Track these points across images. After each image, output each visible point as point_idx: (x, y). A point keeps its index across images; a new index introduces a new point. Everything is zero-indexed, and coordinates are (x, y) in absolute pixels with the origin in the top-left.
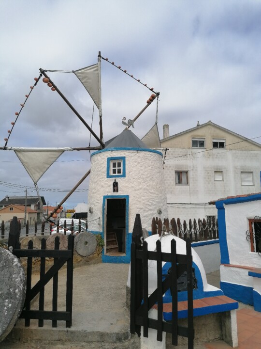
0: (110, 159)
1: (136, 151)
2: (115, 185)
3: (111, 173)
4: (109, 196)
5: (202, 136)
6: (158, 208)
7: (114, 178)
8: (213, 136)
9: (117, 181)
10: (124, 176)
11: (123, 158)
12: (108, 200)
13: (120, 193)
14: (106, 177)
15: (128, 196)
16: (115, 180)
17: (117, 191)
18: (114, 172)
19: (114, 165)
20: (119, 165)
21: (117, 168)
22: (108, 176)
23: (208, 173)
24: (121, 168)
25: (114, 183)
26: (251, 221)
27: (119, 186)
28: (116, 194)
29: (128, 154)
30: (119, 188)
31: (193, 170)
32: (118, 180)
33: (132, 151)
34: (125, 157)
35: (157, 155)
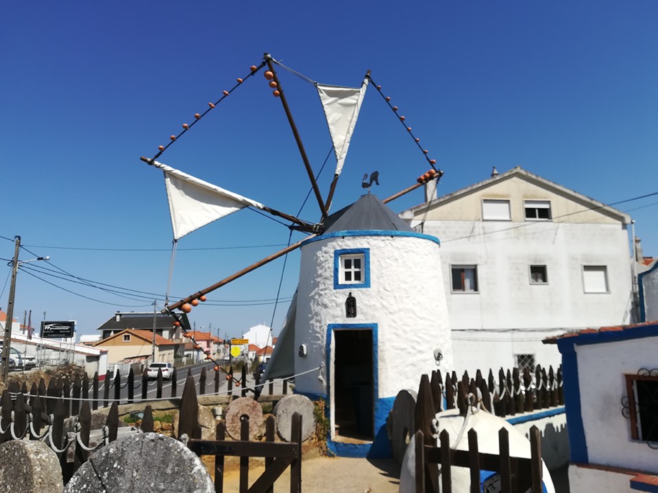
0: (338, 254)
1: (390, 238)
2: (351, 305)
3: (342, 280)
4: (339, 325)
5: (502, 196)
6: (435, 349)
7: (347, 291)
8: (525, 196)
9: (353, 295)
10: (367, 284)
11: (365, 252)
12: (337, 333)
13: (360, 320)
14: (332, 287)
15: (376, 325)
16: (350, 293)
17: (354, 315)
18: (348, 276)
19: (348, 265)
20: (358, 264)
21: (353, 270)
22: (337, 286)
23: (518, 269)
24: (362, 270)
25: (348, 299)
26: (629, 379)
27: (358, 304)
28: (351, 321)
29: (376, 242)
30: (358, 309)
31: (486, 263)
32: (356, 293)
33: (383, 238)
34: (368, 249)
35: (431, 243)
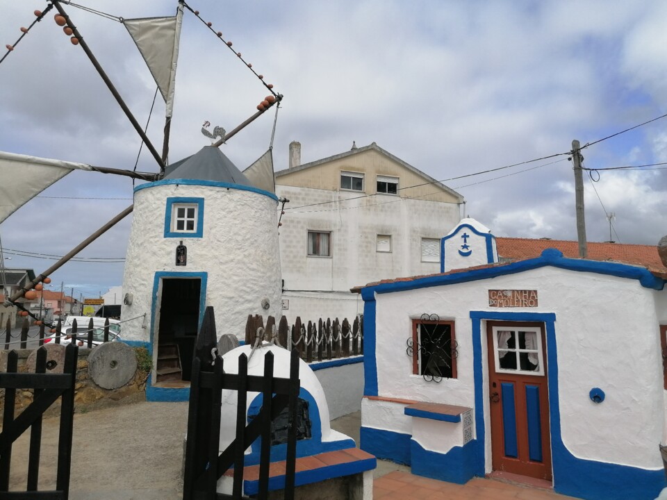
0: (172, 202)
1: (225, 189)
2: (181, 252)
3: (174, 228)
4: (168, 273)
5: (358, 169)
6: (262, 298)
7: (179, 239)
8: (378, 171)
9: (184, 244)
10: (200, 234)
11: (200, 202)
12: (164, 281)
13: (191, 268)
14: (163, 235)
15: (205, 274)
16: (181, 242)
17: (185, 264)
18: (180, 225)
19: (181, 213)
20: (191, 214)
21: (186, 219)
22: (168, 234)
23: (366, 237)
24: (195, 219)
25: (179, 247)
26: (416, 322)
27: (189, 254)
28: (180, 269)
29: (210, 193)
30: (188, 258)
31: (339, 230)
32: (187, 242)
33: (218, 189)
34: (203, 199)
35: (267, 199)
